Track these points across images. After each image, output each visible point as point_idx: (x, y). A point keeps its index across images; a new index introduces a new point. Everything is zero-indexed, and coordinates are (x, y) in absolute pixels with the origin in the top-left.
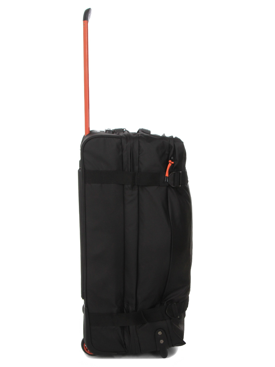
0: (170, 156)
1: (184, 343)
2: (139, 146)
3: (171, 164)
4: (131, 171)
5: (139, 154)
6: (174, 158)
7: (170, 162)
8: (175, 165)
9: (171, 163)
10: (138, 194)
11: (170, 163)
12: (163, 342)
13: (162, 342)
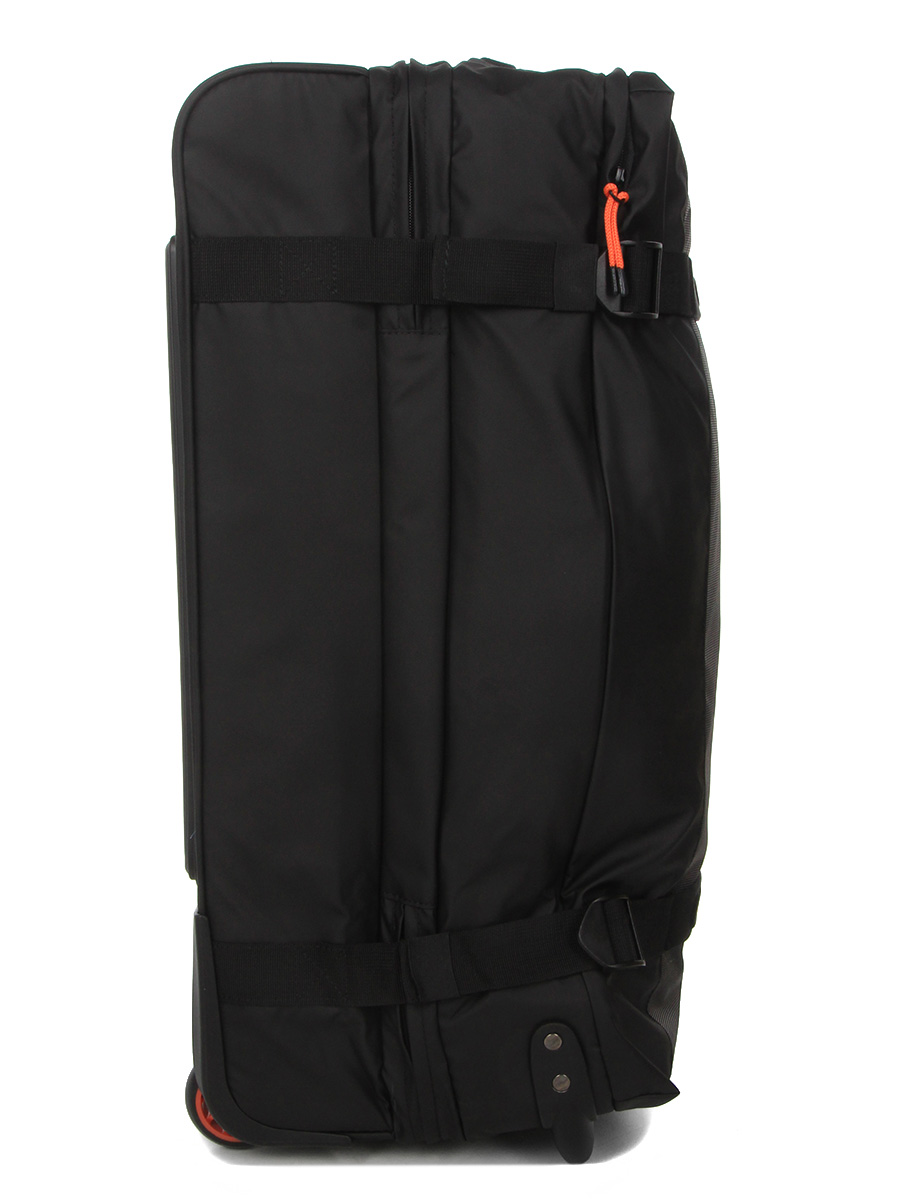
0: (610, 166)
1: (672, 1092)
2: (454, 114)
3: (617, 204)
4: (413, 236)
5: (452, 155)
6: (630, 175)
7: (610, 192)
8: (635, 209)
9: (616, 199)
10: (451, 353)
11: (610, 201)
12: (567, 1084)
13: (562, 1083)
